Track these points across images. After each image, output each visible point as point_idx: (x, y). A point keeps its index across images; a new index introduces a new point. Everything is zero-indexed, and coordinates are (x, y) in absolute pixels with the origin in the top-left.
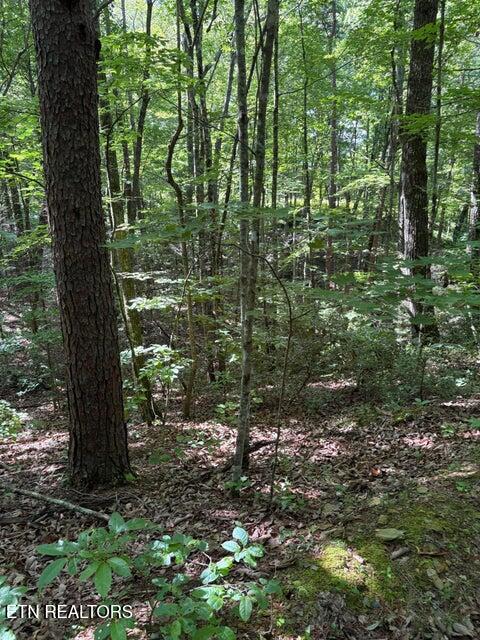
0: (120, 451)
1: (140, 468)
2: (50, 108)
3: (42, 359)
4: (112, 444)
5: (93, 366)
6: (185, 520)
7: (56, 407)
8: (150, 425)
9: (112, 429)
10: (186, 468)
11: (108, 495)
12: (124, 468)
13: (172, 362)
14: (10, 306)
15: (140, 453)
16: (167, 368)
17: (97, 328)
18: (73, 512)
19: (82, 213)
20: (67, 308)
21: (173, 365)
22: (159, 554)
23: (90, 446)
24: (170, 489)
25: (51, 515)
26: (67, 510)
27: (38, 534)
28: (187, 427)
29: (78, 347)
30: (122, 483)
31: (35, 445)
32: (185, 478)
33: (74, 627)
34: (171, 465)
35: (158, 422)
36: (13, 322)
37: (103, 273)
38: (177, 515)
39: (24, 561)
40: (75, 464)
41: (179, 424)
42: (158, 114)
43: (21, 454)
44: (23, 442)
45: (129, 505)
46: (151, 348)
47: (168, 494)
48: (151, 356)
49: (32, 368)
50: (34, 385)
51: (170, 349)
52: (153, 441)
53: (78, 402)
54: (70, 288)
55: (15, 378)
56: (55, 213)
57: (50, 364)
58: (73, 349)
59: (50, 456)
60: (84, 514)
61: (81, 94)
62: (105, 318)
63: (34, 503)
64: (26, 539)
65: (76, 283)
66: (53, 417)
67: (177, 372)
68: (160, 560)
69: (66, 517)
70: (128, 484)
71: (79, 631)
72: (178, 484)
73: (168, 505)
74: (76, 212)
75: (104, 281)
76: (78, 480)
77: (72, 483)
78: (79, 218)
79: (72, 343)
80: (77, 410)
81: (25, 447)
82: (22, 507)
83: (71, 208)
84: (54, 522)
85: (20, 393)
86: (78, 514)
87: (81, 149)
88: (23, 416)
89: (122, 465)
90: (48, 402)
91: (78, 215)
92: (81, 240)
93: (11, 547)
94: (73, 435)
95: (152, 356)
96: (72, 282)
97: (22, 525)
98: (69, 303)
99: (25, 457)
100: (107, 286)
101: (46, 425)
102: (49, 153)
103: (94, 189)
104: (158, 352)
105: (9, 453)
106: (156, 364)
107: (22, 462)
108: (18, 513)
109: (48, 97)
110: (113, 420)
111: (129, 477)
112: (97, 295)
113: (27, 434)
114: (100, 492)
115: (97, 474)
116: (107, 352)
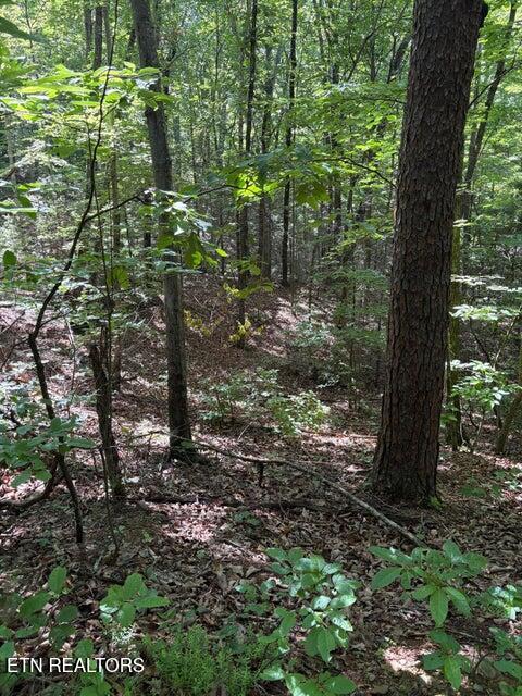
0: (428, 471)
1: (446, 495)
2: (419, 90)
3: (342, 356)
4: (422, 461)
5: (416, 373)
6: (505, 571)
7: (350, 407)
8: (455, 449)
9: (425, 445)
10: (500, 510)
11: (411, 513)
12: (430, 490)
13: (494, 384)
14: (319, 301)
15: (445, 478)
16: (488, 390)
17: (427, 333)
18: (376, 520)
19: (433, 206)
20: (398, 309)
21: (496, 389)
22: (500, 603)
23: (398, 457)
24: (483, 529)
25: (354, 514)
26: (371, 515)
27: (342, 529)
28: (502, 463)
29: (403, 350)
30: (426, 506)
31: (333, 440)
32: (501, 522)
33: (387, 639)
34: (482, 501)
35: (463, 449)
36: (319, 315)
37: (443, 274)
38: (494, 562)
39: (330, 551)
40: (380, 470)
41: (490, 457)
42: (508, 89)
43: (320, 445)
44: (323, 434)
45: (434, 531)
46: (471, 364)
47: (480, 533)
48: (468, 372)
49: (331, 364)
50: (334, 381)
51: (494, 369)
52: (458, 468)
53: (394, 409)
54: (405, 287)
55: (315, 370)
56: (403, 206)
57: (351, 362)
58: (398, 352)
59: (349, 455)
60: (387, 525)
61: (456, 70)
62: (437, 325)
63: (337, 498)
64: (331, 531)
65: (413, 282)
66: (348, 416)
67: (500, 397)
68: (503, 611)
69: (369, 522)
70: (433, 508)
71: (391, 645)
72: (491, 526)
73: (481, 546)
74: (427, 205)
75: (443, 282)
76: (381, 488)
77: (374, 489)
78: (428, 212)
79: (397, 345)
80: (390, 416)
81: (324, 440)
82: (327, 498)
83: (421, 199)
84: (357, 523)
85: (321, 386)
86: (380, 522)
87: (445, 133)
88: (326, 409)
89: (428, 485)
90: (343, 401)
91: (428, 208)
92: (427, 235)
93: (318, 534)
94: (381, 441)
95: (469, 374)
96: (409, 281)
97: (328, 517)
98: (402, 302)
99: (324, 449)
100: (445, 289)
101: (343, 423)
102: (408, 140)
103: (450, 179)
104: (479, 370)
105: (310, 442)
106: (475, 383)
107: (322, 454)
108: (322, 503)
109: (419, 78)
110: (427, 436)
111: (434, 500)
112: (433, 298)
113: (325, 427)
114: (403, 507)
115: (401, 488)
116: (433, 361)
